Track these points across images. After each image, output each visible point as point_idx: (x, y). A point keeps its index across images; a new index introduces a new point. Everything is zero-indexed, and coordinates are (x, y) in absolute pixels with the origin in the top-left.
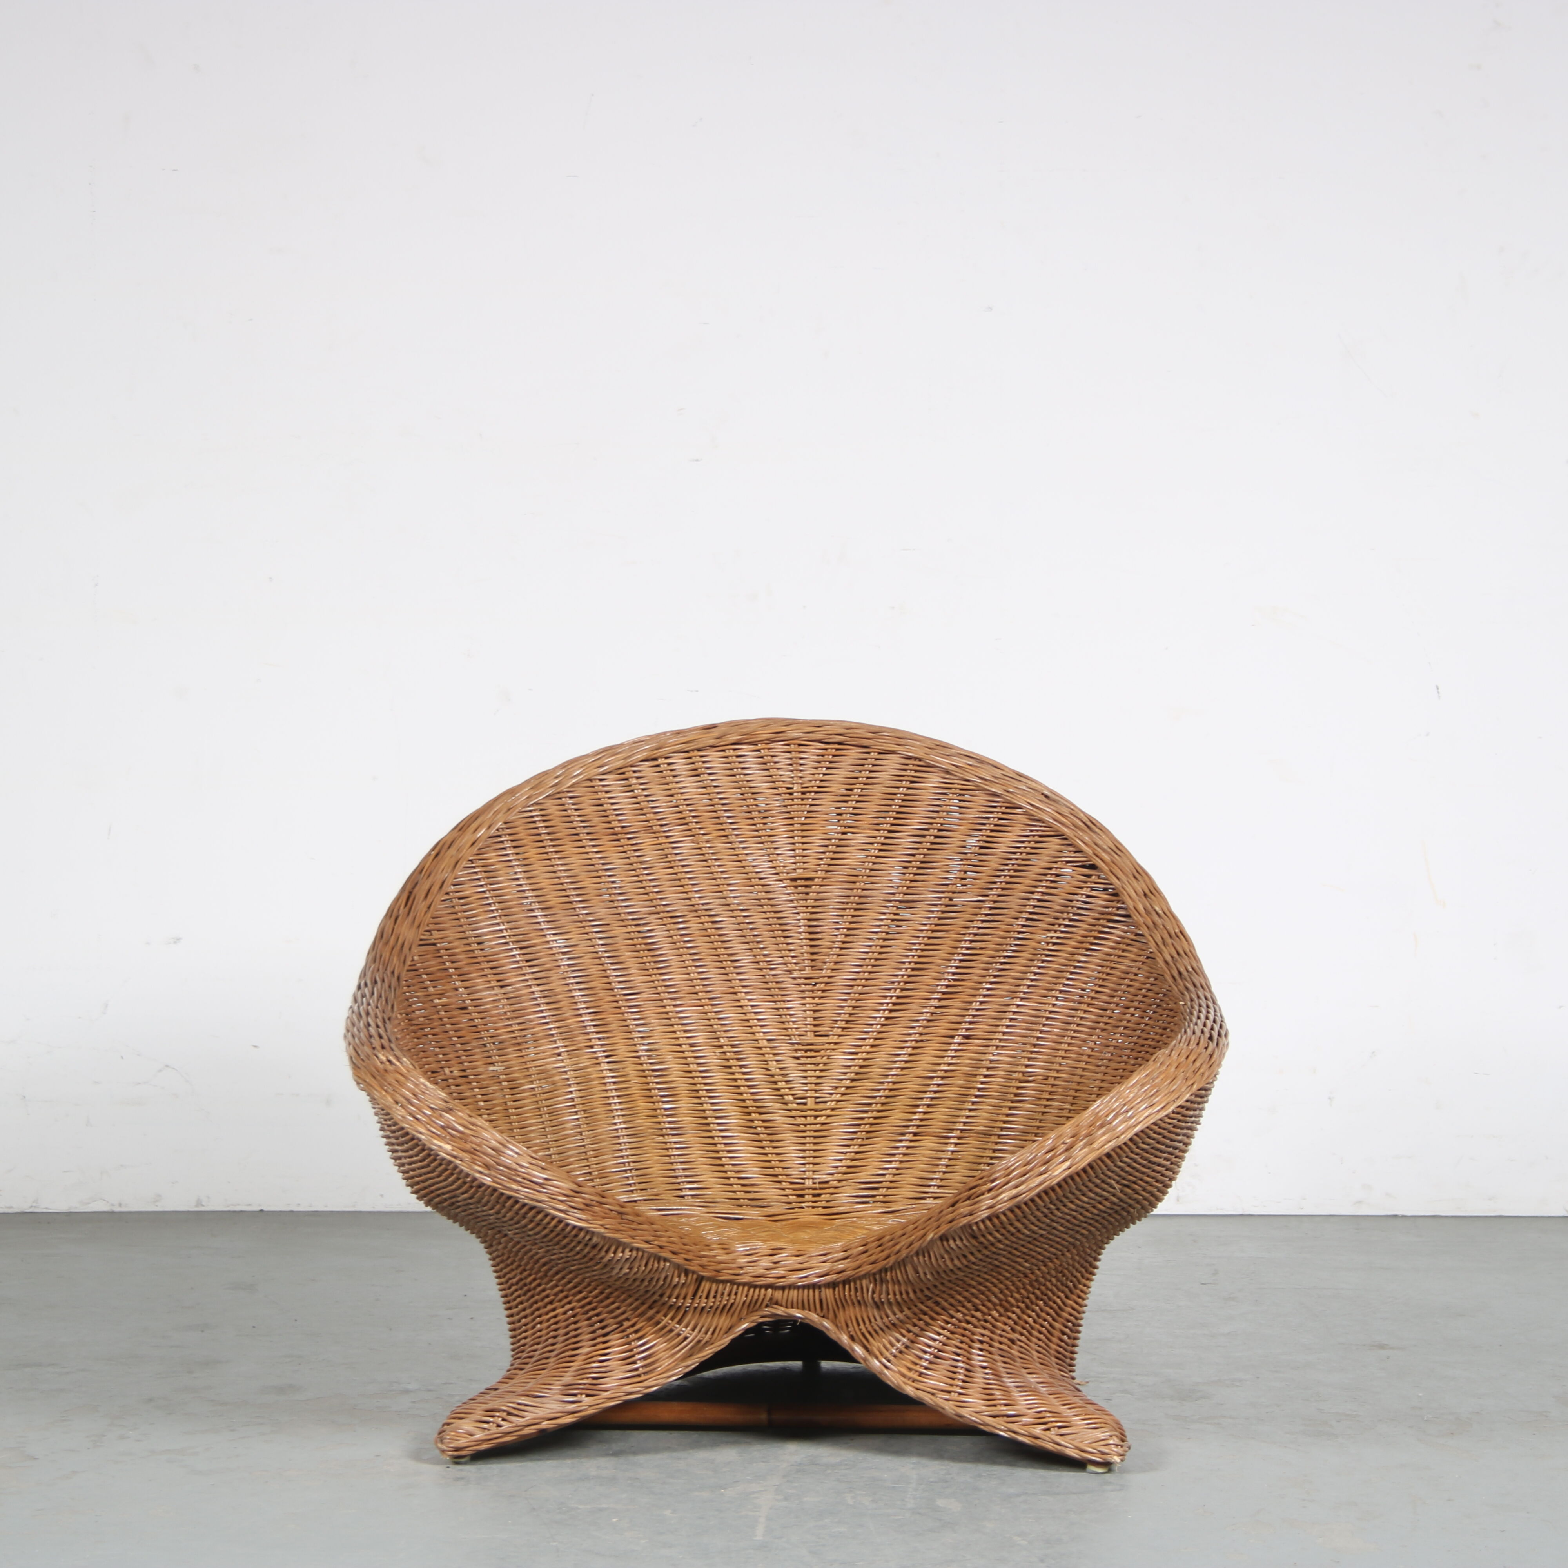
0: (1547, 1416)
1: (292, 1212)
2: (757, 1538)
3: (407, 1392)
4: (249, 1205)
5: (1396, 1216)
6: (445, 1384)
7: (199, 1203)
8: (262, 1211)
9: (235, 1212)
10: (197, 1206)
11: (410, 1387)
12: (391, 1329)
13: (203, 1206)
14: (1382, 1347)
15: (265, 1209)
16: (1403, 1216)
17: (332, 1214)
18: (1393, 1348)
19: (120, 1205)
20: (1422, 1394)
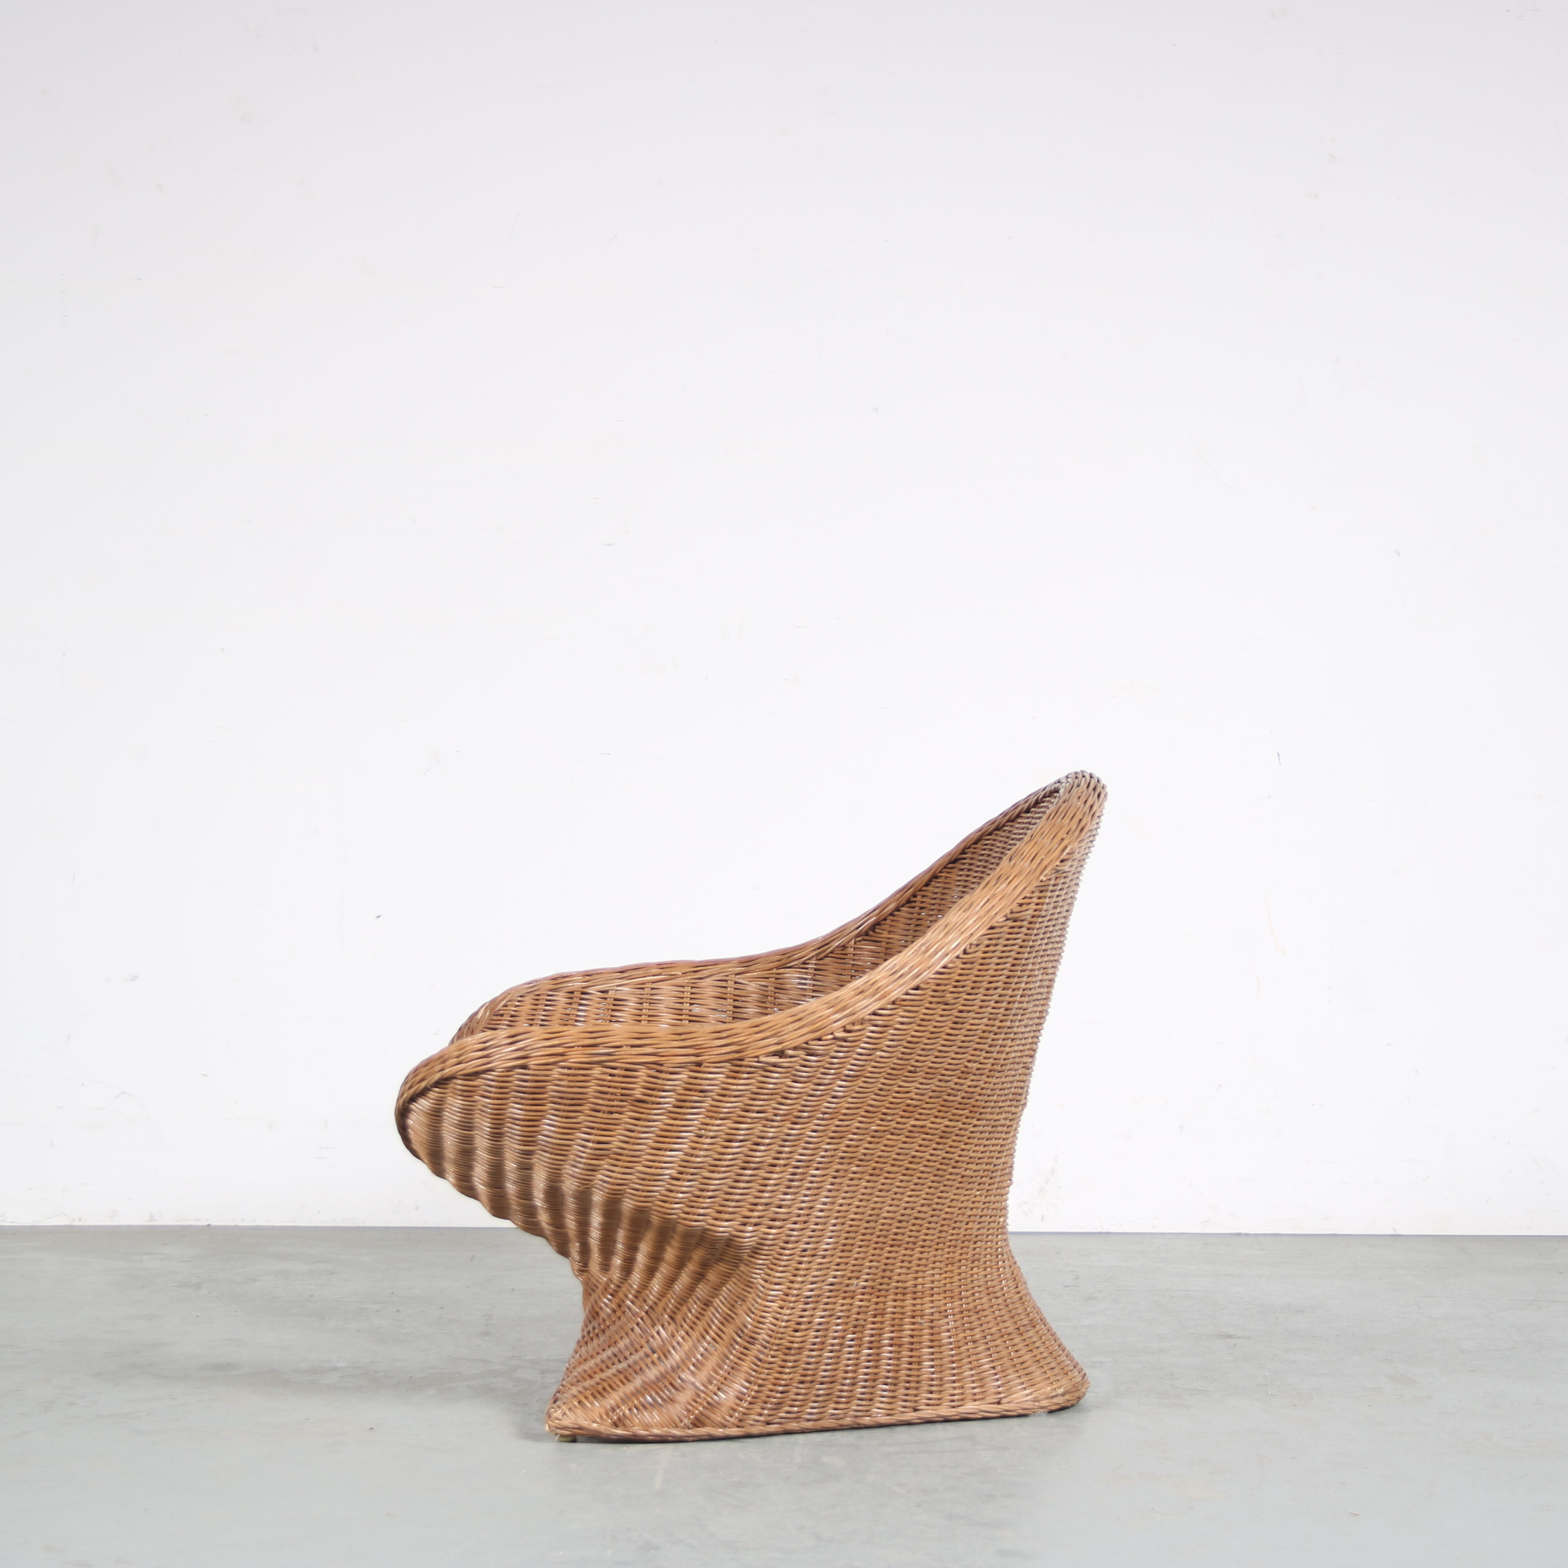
1: (237, 1226)
3: (335, 1369)
4: (198, 1220)
5: (1240, 1234)
6: (371, 1362)
7: (152, 1218)
8: (209, 1225)
9: (185, 1226)
10: (150, 1221)
11: (339, 1365)
13: (155, 1220)
14: (1230, 1337)
15: (213, 1223)
16: (1246, 1234)
17: (273, 1228)
18: (1239, 1338)
19: (80, 1220)
20: (1267, 1374)
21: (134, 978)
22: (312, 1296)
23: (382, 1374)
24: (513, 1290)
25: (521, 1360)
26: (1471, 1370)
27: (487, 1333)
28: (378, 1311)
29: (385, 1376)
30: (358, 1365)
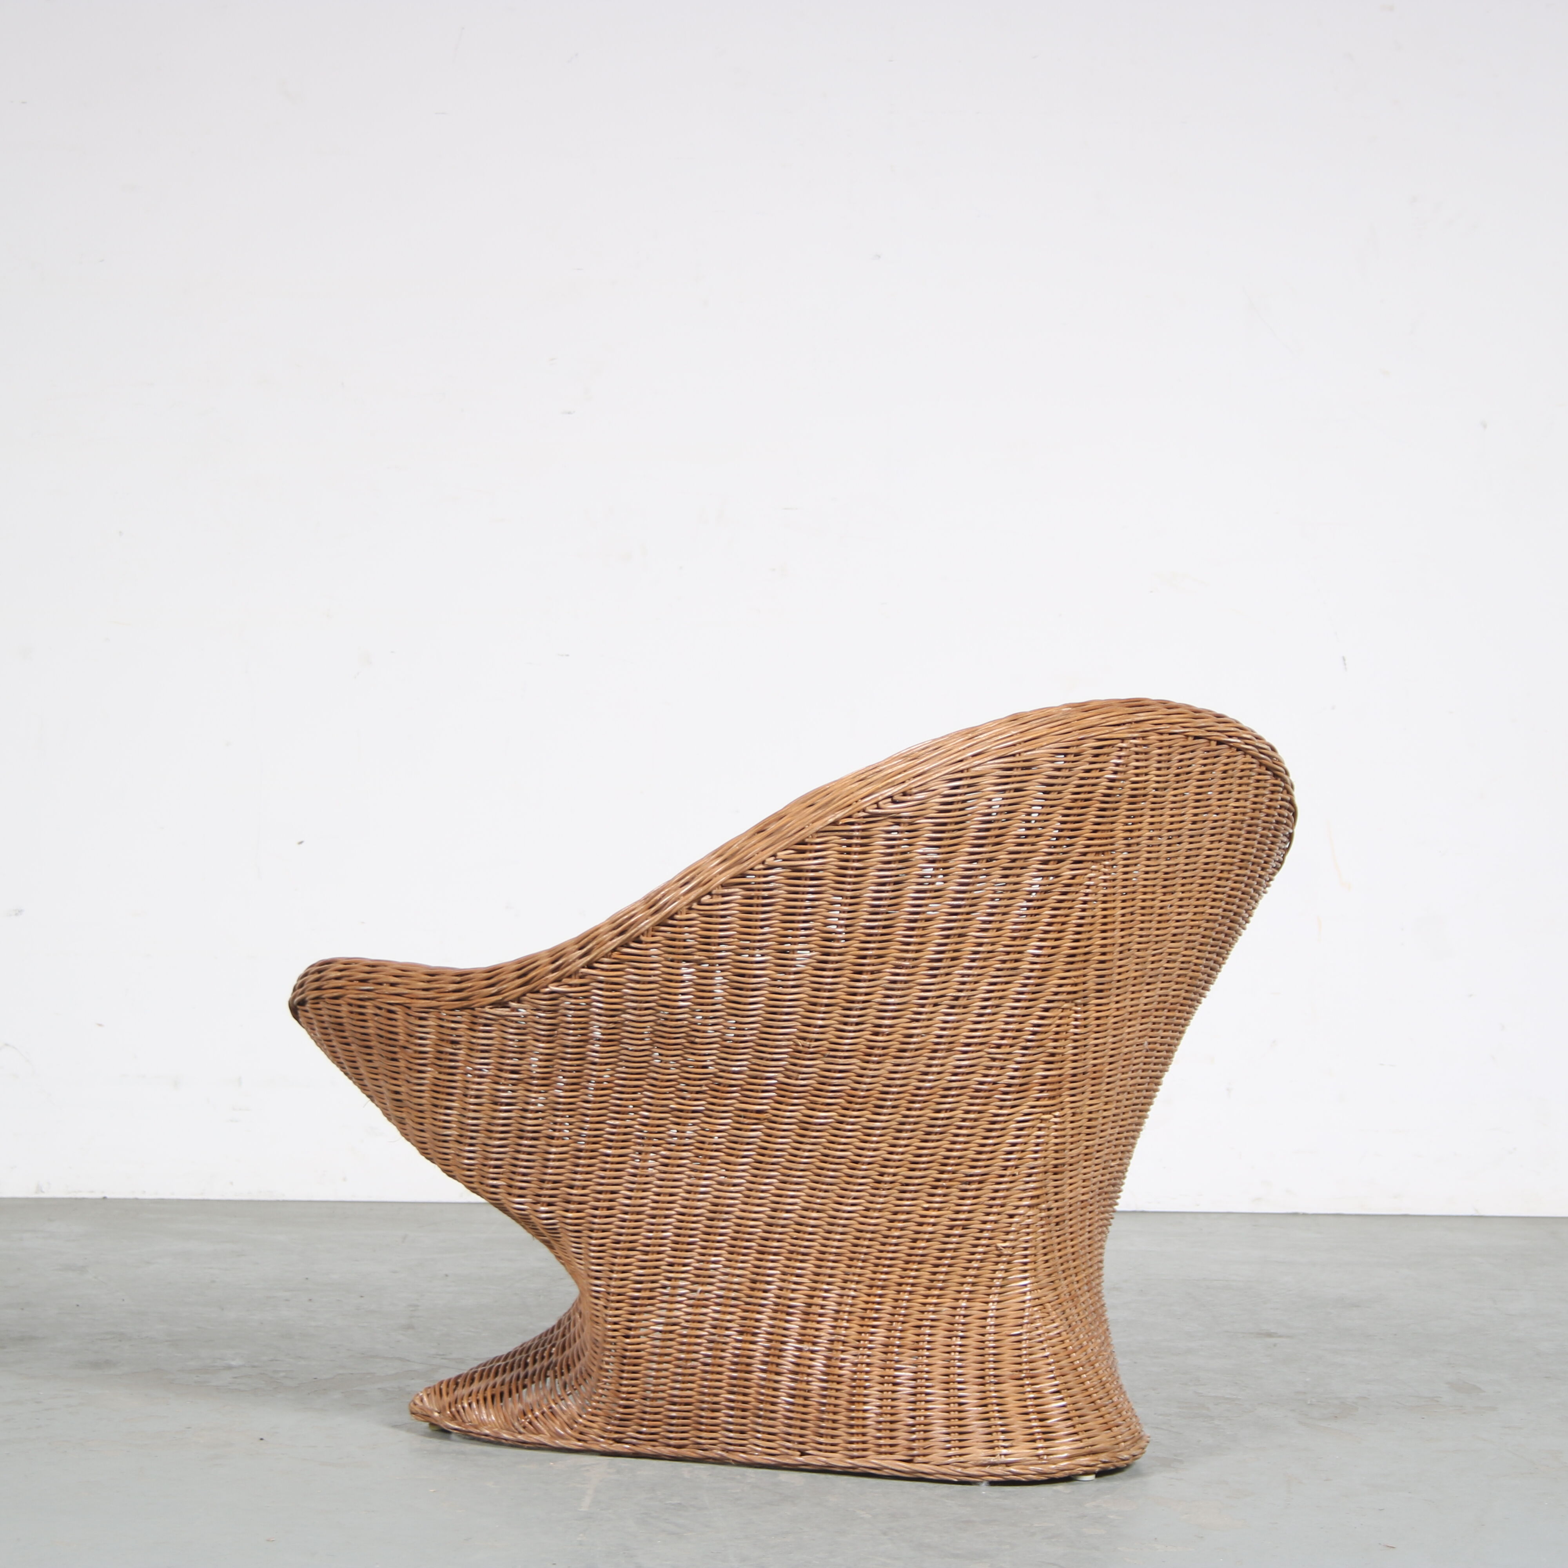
0: (1438, 1401)
1: (137, 1199)
2: (582, 1509)
3: (230, 1368)
4: (92, 1192)
5: (1296, 1214)
6: (272, 1360)
7: (39, 1189)
8: (105, 1198)
9: (76, 1199)
10: (36, 1193)
11: (233, 1363)
12: (223, 1309)
13: (43, 1192)
14: (1270, 1335)
15: (109, 1196)
16: (1304, 1214)
17: (179, 1201)
18: (1280, 1336)
20: (1308, 1379)
21: (19, 912)
22: (213, 1282)
23: (282, 1374)
24: (447, 1276)
25: (445, 1359)
26: (1546, 1377)
27: (410, 1327)
28: (287, 1300)
29: (285, 1377)
30: (256, 1364)
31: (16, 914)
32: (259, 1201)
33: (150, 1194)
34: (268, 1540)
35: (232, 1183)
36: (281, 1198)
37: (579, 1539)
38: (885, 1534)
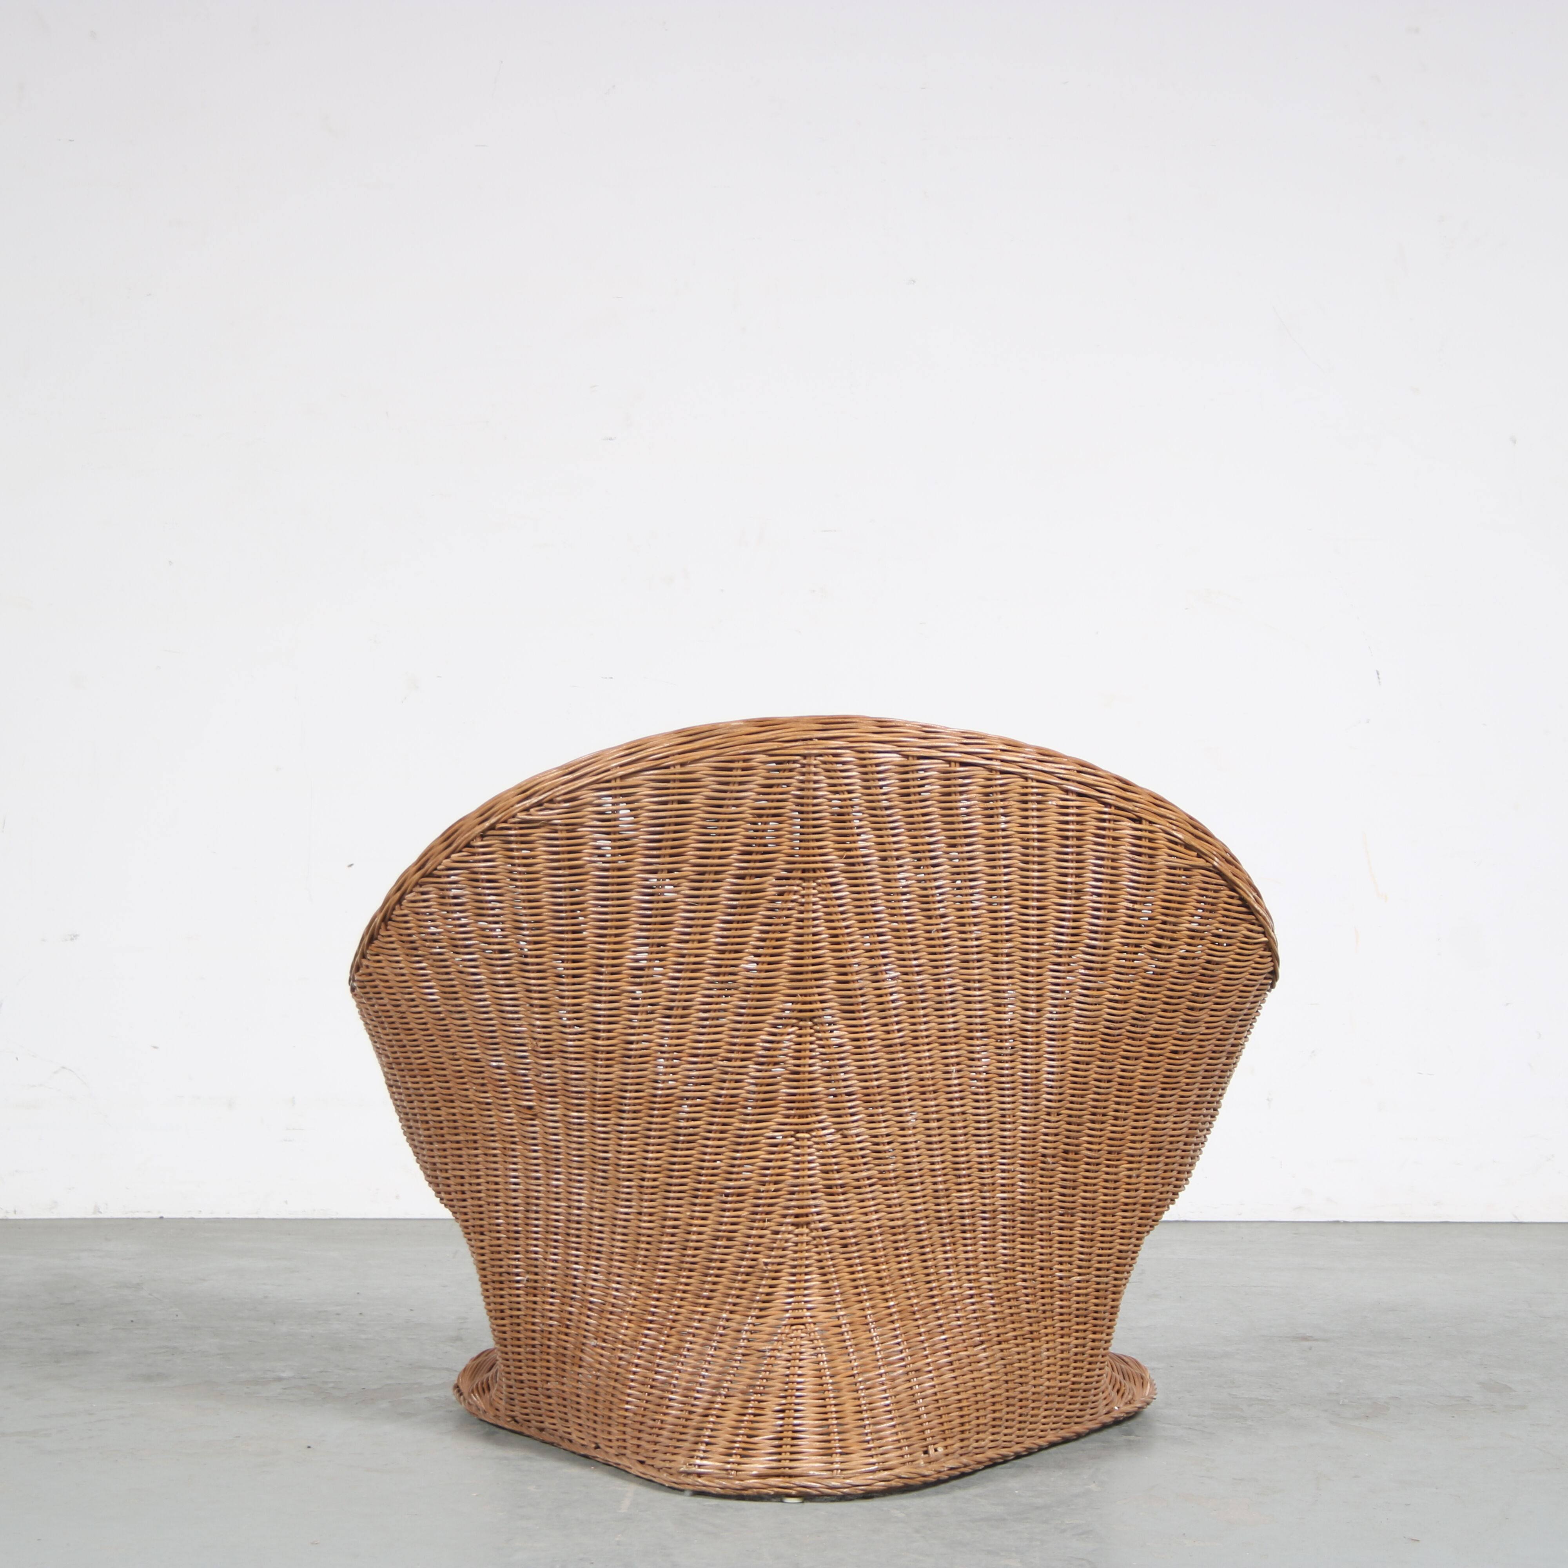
0: (1469, 1401)
1: (193, 1218)
2: (621, 1511)
3: (280, 1379)
4: (148, 1211)
5: (1338, 1222)
6: (321, 1372)
7: (97, 1210)
8: (162, 1218)
9: (133, 1219)
10: (94, 1213)
11: (284, 1375)
12: (275, 1323)
13: (100, 1212)
14: (1305, 1339)
15: (165, 1216)
16: (1345, 1222)
17: (234, 1220)
18: (1316, 1340)
19: (15, 1212)
20: (1341, 1381)
22: (266, 1297)
23: (332, 1385)
27: (459, 1339)
28: (338, 1314)
29: (333, 1388)
30: (306, 1375)
31: (72, 939)
32: (313, 1219)
33: (206, 1214)
34: (312, 1543)
35: (286, 1202)
36: (335, 1217)
37: (617, 1539)
38: (917, 1531)
